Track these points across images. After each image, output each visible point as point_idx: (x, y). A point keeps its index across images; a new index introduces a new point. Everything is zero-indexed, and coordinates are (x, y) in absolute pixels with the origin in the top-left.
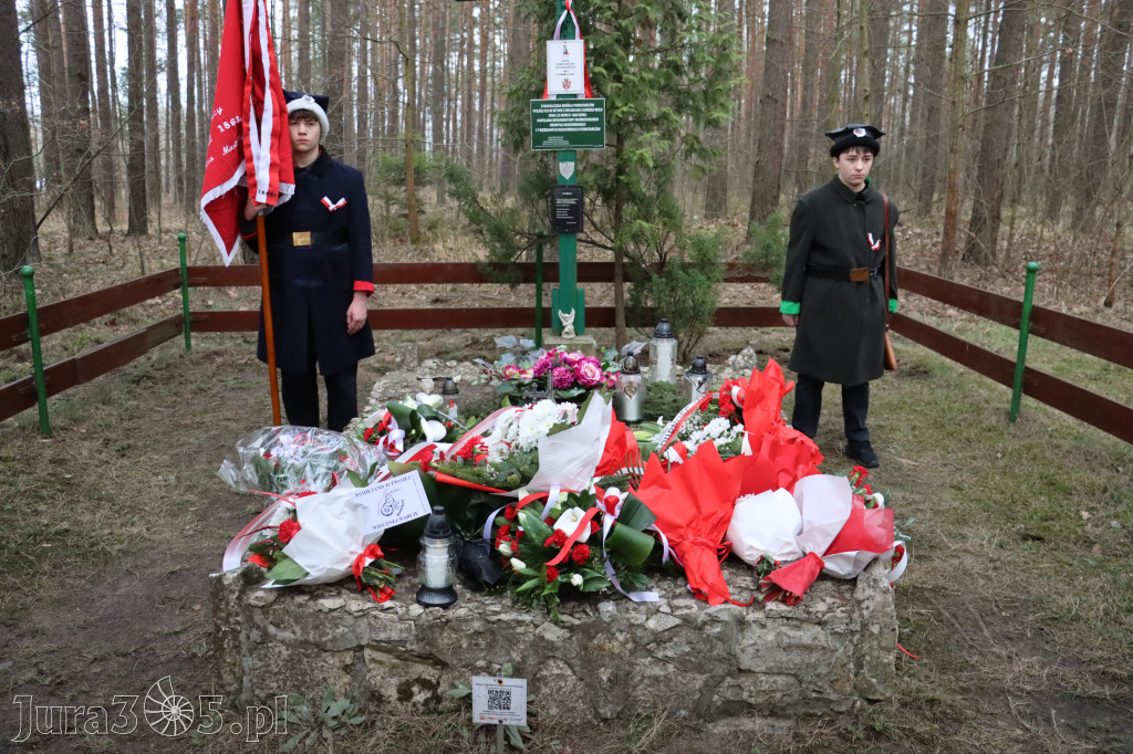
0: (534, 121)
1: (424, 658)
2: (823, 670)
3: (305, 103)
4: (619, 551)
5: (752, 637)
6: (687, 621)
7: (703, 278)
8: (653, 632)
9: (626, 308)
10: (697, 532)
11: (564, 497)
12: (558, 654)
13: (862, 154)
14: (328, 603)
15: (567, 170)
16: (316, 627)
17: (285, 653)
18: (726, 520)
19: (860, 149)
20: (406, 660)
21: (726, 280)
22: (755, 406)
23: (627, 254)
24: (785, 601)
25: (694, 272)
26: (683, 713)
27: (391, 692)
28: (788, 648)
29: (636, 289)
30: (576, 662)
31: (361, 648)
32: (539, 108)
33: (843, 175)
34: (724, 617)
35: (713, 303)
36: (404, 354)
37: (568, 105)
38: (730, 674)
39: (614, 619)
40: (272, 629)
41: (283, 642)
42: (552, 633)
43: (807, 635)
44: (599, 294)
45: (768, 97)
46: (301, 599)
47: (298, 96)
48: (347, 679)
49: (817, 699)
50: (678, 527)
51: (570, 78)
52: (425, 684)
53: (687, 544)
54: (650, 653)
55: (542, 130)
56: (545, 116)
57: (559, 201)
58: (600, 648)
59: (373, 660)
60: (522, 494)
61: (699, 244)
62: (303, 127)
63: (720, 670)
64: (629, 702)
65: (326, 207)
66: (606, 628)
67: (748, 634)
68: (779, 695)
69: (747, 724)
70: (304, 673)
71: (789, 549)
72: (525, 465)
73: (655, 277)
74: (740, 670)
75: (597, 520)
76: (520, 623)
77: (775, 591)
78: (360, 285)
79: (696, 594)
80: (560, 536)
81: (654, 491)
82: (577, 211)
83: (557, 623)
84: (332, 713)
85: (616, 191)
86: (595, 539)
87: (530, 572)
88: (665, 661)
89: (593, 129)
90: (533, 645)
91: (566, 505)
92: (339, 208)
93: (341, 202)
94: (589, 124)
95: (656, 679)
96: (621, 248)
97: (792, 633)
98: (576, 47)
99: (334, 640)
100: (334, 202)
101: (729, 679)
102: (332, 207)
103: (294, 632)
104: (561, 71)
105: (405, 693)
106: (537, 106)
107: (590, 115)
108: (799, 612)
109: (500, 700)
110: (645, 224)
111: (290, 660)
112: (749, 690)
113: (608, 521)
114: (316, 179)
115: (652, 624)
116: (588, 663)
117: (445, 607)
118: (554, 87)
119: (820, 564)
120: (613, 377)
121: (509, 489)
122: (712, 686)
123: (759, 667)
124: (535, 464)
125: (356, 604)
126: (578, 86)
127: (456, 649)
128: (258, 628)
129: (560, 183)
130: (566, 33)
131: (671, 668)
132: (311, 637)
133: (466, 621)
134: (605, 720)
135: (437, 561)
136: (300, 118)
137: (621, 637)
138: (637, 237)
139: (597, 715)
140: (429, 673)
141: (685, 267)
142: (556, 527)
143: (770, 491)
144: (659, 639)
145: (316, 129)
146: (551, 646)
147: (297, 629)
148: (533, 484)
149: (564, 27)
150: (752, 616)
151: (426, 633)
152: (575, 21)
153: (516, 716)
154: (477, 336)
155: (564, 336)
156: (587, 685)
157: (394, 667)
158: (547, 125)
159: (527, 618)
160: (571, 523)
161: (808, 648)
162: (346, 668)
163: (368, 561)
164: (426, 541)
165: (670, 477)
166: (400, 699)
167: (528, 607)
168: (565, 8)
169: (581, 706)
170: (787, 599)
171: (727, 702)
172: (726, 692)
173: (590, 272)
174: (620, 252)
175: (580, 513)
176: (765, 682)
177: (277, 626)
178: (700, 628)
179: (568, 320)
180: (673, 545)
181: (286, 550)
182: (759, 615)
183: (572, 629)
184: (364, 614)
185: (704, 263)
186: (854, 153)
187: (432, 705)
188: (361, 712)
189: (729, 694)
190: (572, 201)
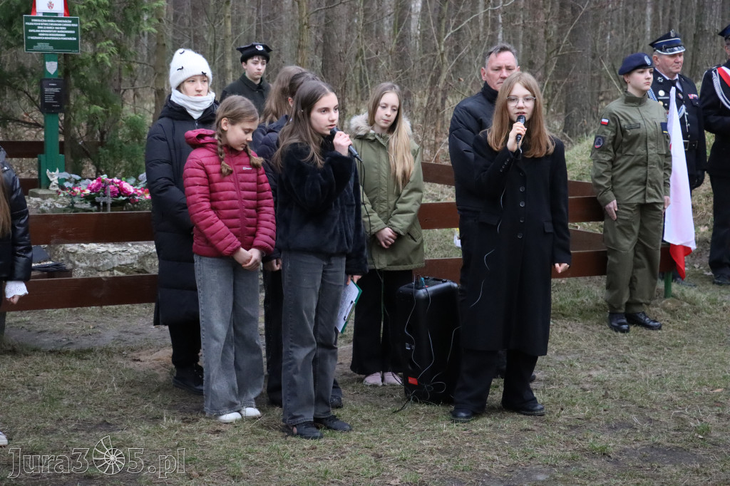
0: (27, 32)
13: (261, 60)
15: (51, 67)
16: (96, 260)
17: (84, 272)
19: (260, 57)
31: (114, 268)
32: (30, 21)
33: (249, 73)
37: (52, 21)
40: (77, 263)
41: (81, 268)
51: (53, 2)
55: (32, 38)
56: (35, 27)
57: (47, 90)
59: (118, 275)
61: (131, 125)
82: (62, 99)
89: (70, 39)
94: (68, 35)
99: (103, 266)
103: (86, 263)
106: (29, 20)
107: (68, 28)
110: (100, 109)
111: (85, 275)
118: (41, 7)
125: (112, 250)
126: (59, 8)
128: (71, 262)
129: (47, 77)
132: (94, 264)
147: (88, 262)
151: (141, 260)
155: (51, 188)
158: (36, 34)
177: (79, 261)
179: (55, 176)
184: (116, 253)
186: (257, 59)
190: (57, 90)
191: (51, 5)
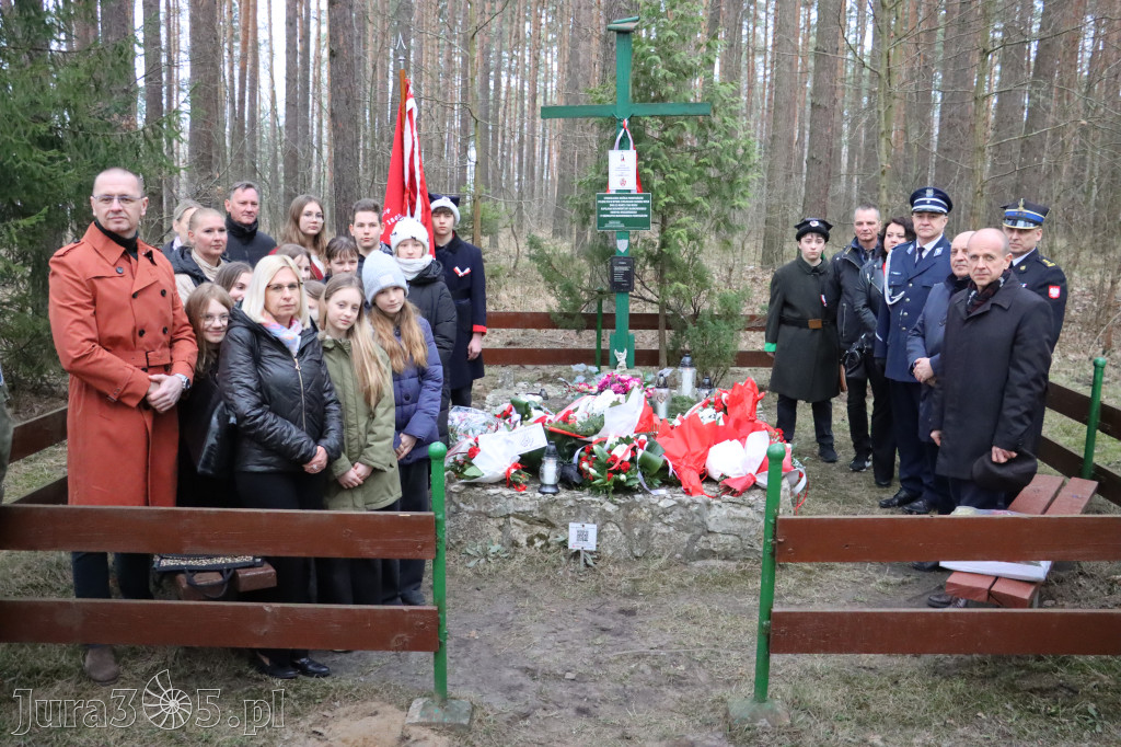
0: (599, 210)
1: (542, 522)
2: (753, 533)
3: (445, 202)
4: (645, 465)
5: (715, 512)
6: (680, 503)
7: (726, 327)
8: (663, 509)
9: (668, 351)
10: (688, 461)
11: (617, 440)
12: (612, 519)
13: (816, 238)
14: (492, 491)
15: (622, 245)
16: (486, 504)
17: (468, 518)
18: (704, 457)
19: (815, 234)
20: (532, 524)
21: (749, 329)
22: (736, 405)
23: (669, 308)
24: (732, 494)
25: (722, 324)
26: (678, 555)
27: (523, 541)
28: (733, 519)
29: (676, 335)
30: (621, 524)
31: (509, 516)
32: (603, 199)
33: (804, 254)
34: (699, 501)
35: (735, 346)
36: (504, 378)
37: (624, 198)
38: (703, 534)
39: (642, 501)
40: (462, 505)
41: (467, 512)
42: (610, 508)
43: (744, 512)
44: (647, 339)
45: (813, 158)
46: (478, 489)
47: (439, 198)
48: (500, 533)
49: (751, 550)
50: (677, 458)
51: (626, 178)
52: (541, 537)
53: (682, 467)
54: (660, 520)
55: (604, 216)
56: (607, 205)
57: (616, 269)
58: (635, 516)
59: (515, 523)
60: (594, 438)
61: (724, 301)
62: (442, 218)
63: (698, 531)
64: (649, 548)
65: (457, 274)
66: (638, 505)
67: (712, 511)
68: (729, 547)
69: (712, 562)
70: (477, 530)
71: (737, 472)
72: (597, 424)
73: (690, 325)
74: (709, 532)
75: (634, 450)
76: (593, 502)
77: (728, 489)
78: (477, 328)
79: (687, 492)
80: (615, 458)
81: (666, 439)
82: (629, 276)
83: (612, 502)
84: (491, 551)
85: (662, 260)
86: (632, 460)
87: (599, 475)
88: (668, 525)
89: (642, 216)
90: (600, 514)
91: (618, 444)
92: (465, 275)
93: (467, 270)
94: (639, 212)
95: (664, 534)
96: (663, 303)
97: (735, 511)
98: (631, 155)
99: (495, 511)
100: (462, 270)
101: (703, 538)
102: (461, 274)
103: (474, 507)
104: (619, 173)
105: (530, 542)
106: (601, 198)
107: (640, 205)
108: (739, 500)
109: (583, 536)
110: (682, 286)
111: (471, 522)
112: (714, 543)
113: (640, 452)
114: (450, 254)
115: (662, 504)
116: (628, 524)
117: (554, 494)
118: (614, 184)
119: (754, 478)
120: (650, 391)
121: (587, 436)
122: (694, 540)
123: (718, 530)
124: (602, 423)
125: (507, 492)
126: (632, 184)
127: (559, 516)
128: (455, 504)
129: (617, 255)
130: (623, 145)
131: (672, 529)
132: (483, 509)
133: (565, 500)
134: (637, 557)
135: (550, 470)
136: (441, 213)
137: (645, 511)
138: (677, 294)
139: (632, 554)
140: (543, 530)
141: (713, 318)
142: (613, 453)
143: (728, 441)
144: (666, 512)
145: (451, 219)
146: (608, 515)
147: (476, 505)
148: (601, 434)
149: (621, 140)
150: (714, 502)
151: (543, 508)
152: (630, 137)
153: (591, 544)
154: (547, 372)
155: (619, 369)
156: (628, 537)
157: (525, 528)
158: (608, 212)
159: (597, 500)
160: (621, 452)
161: (744, 520)
162: (500, 528)
163: (513, 471)
164: (545, 459)
165: (674, 432)
166: (528, 545)
167: (597, 495)
168: (623, 127)
169: (624, 549)
170: (734, 493)
171: (702, 550)
172: (701, 545)
173: (641, 321)
174: (664, 306)
175: (625, 446)
176: (723, 540)
177: (465, 503)
178: (687, 507)
179: (622, 357)
180: (675, 468)
181: (473, 461)
182: (719, 502)
183: (619, 505)
184: (511, 496)
185: (729, 316)
186: (812, 237)
187: (545, 549)
188: (506, 552)
189: (703, 546)
190: (626, 269)
191: (623, 182)
